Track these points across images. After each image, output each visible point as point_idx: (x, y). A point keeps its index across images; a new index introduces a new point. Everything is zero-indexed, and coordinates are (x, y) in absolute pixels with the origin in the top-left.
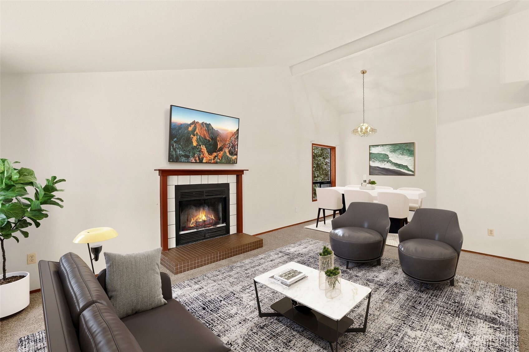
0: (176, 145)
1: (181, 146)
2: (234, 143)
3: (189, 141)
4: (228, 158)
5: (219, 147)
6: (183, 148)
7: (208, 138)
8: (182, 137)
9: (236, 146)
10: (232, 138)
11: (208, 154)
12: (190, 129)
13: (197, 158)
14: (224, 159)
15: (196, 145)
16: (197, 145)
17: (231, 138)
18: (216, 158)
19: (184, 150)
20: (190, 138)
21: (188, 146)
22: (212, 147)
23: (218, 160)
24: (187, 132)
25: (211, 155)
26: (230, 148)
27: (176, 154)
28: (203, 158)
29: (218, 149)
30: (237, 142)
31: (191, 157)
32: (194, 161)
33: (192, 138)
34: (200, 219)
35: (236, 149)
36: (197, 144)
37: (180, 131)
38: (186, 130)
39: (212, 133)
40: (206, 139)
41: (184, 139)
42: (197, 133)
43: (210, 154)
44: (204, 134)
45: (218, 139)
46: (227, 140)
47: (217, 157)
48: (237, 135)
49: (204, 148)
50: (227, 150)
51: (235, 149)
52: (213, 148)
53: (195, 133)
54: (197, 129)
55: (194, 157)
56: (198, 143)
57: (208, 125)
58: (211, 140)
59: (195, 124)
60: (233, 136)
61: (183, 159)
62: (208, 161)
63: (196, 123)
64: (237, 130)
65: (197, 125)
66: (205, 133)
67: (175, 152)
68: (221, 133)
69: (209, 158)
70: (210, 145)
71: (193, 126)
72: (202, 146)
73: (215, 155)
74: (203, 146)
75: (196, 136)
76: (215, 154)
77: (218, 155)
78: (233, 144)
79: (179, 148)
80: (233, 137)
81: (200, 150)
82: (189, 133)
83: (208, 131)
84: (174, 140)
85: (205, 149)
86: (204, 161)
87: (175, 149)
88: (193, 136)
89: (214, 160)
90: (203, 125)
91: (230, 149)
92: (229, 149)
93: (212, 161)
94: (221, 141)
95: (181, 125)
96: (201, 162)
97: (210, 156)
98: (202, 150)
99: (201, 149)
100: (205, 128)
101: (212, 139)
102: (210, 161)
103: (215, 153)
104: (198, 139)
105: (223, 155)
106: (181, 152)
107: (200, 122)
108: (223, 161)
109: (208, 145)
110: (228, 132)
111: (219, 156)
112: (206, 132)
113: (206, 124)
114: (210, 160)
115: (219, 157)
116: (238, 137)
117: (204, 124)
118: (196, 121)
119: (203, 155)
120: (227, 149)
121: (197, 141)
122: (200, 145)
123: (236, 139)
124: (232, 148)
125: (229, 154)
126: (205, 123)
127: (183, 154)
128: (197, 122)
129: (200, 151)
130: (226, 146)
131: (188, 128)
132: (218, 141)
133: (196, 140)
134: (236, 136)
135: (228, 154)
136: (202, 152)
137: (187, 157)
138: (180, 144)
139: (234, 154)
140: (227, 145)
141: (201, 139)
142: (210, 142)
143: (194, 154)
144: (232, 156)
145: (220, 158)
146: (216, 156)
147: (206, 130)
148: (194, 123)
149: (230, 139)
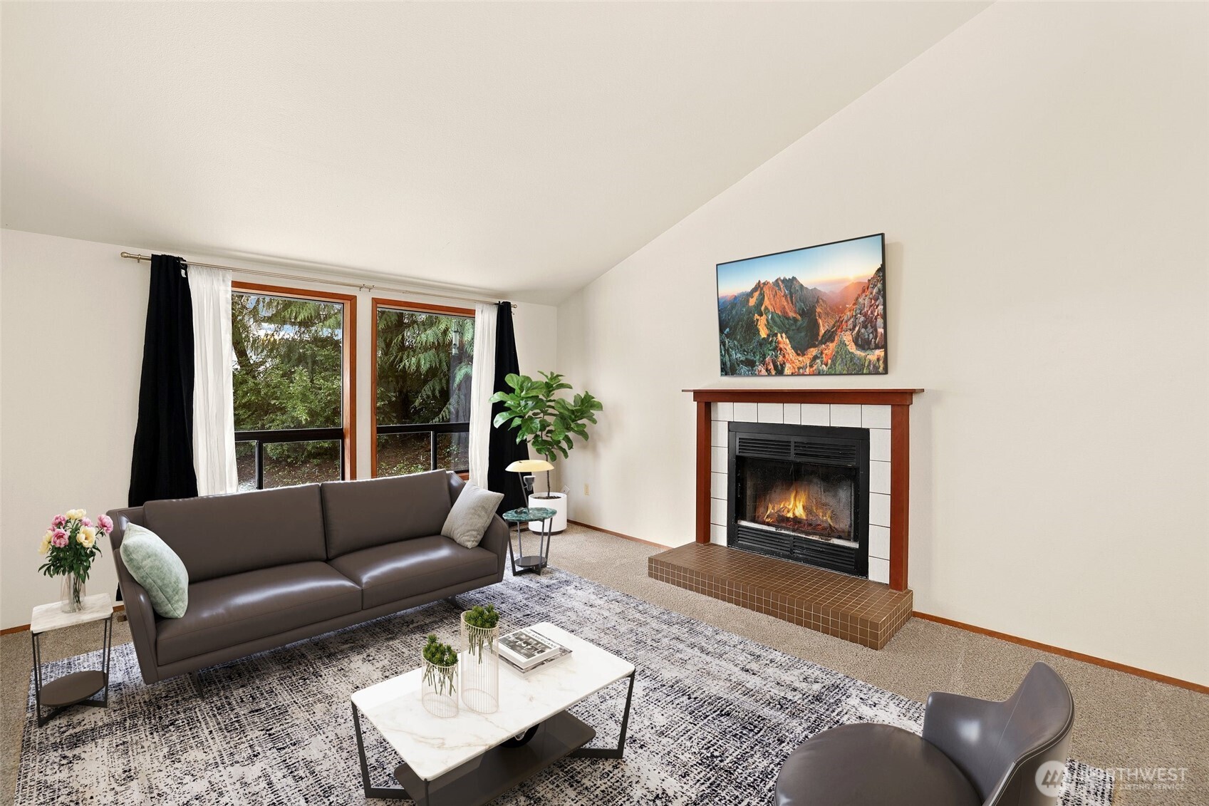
0: (729, 342)
1: (738, 341)
2: (872, 313)
3: (752, 328)
4: (852, 359)
5: (822, 331)
6: (741, 345)
7: (791, 314)
8: (738, 324)
9: (880, 321)
10: (861, 300)
11: (795, 354)
12: (752, 302)
13: (771, 364)
14: (839, 362)
15: (765, 336)
16: (768, 335)
17: (857, 299)
18: (818, 361)
19: (744, 351)
20: (753, 322)
21: (750, 341)
22: (803, 334)
23: (824, 366)
24: (746, 311)
25: (804, 355)
26: (857, 329)
27: (730, 361)
28: (784, 363)
29: (820, 338)
30: (881, 307)
31: (757, 363)
32: (764, 372)
33: (758, 320)
34: (788, 512)
35: (881, 330)
36: (768, 332)
37: (734, 312)
38: (744, 306)
39: (803, 300)
40: (788, 318)
41: (742, 326)
42: (766, 308)
43: (799, 352)
44: (783, 305)
45: (818, 310)
46: (845, 308)
47: (818, 358)
48: (879, 285)
49: (784, 339)
50: (847, 338)
51: (876, 330)
52: (806, 335)
53: (763, 308)
54: (766, 298)
55: (763, 362)
56: (771, 331)
57: (790, 283)
58: (799, 317)
59: (762, 289)
60: (864, 291)
61: (744, 369)
62: (797, 370)
63: (762, 286)
64: (879, 270)
65: (764, 289)
66: (785, 304)
67: (729, 357)
68: (825, 293)
69: (798, 363)
70: (798, 329)
71: (756, 294)
72: (779, 335)
73: (814, 354)
74: (782, 336)
75: (766, 314)
76: (813, 352)
77: (822, 353)
78: (865, 315)
79: (734, 348)
80: (864, 295)
81: (777, 347)
82: (751, 313)
83: (791, 297)
84: (725, 332)
85: (788, 342)
86: (787, 371)
87: (728, 350)
88: (758, 317)
89: (811, 366)
90: (778, 286)
91: (859, 331)
92: (855, 332)
93: (807, 370)
94: (827, 314)
95: (736, 298)
96: (780, 372)
97: (801, 358)
98: (781, 346)
99: (779, 343)
100: (784, 291)
101: (802, 314)
102: (801, 371)
103: (812, 349)
104: (770, 321)
105: (837, 352)
106: (739, 355)
107: (772, 280)
108: (839, 368)
109: (793, 330)
110: (847, 284)
111: (824, 356)
112: (787, 301)
113: (784, 281)
114: (801, 368)
115: (824, 359)
116: (884, 289)
117: (780, 283)
118: (762, 282)
119: (784, 357)
120: (849, 333)
121: (768, 326)
122: (776, 335)
123: (876, 300)
124: (866, 327)
125: (854, 347)
126: (782, 278)
127: (743, 358)
128: (764, 284)
129: (775, 349)
130: (844, 327)
131: (748, 301)
132: (820, 317)
133: (765, 325)
134: (875, 291)
135: (852, 348)
136: (781, 349)
137: (751, 364)
138: (735, 339)
139: (873, 345)
140: (846, 322)
141: (777, 319)
142: (799, 323)
143: (764, 356)
144: (868, 352)
145: (830, 361)
146: (815, 358)
147: (785, 296)
148: (759, 287)
149: (855, 304)
